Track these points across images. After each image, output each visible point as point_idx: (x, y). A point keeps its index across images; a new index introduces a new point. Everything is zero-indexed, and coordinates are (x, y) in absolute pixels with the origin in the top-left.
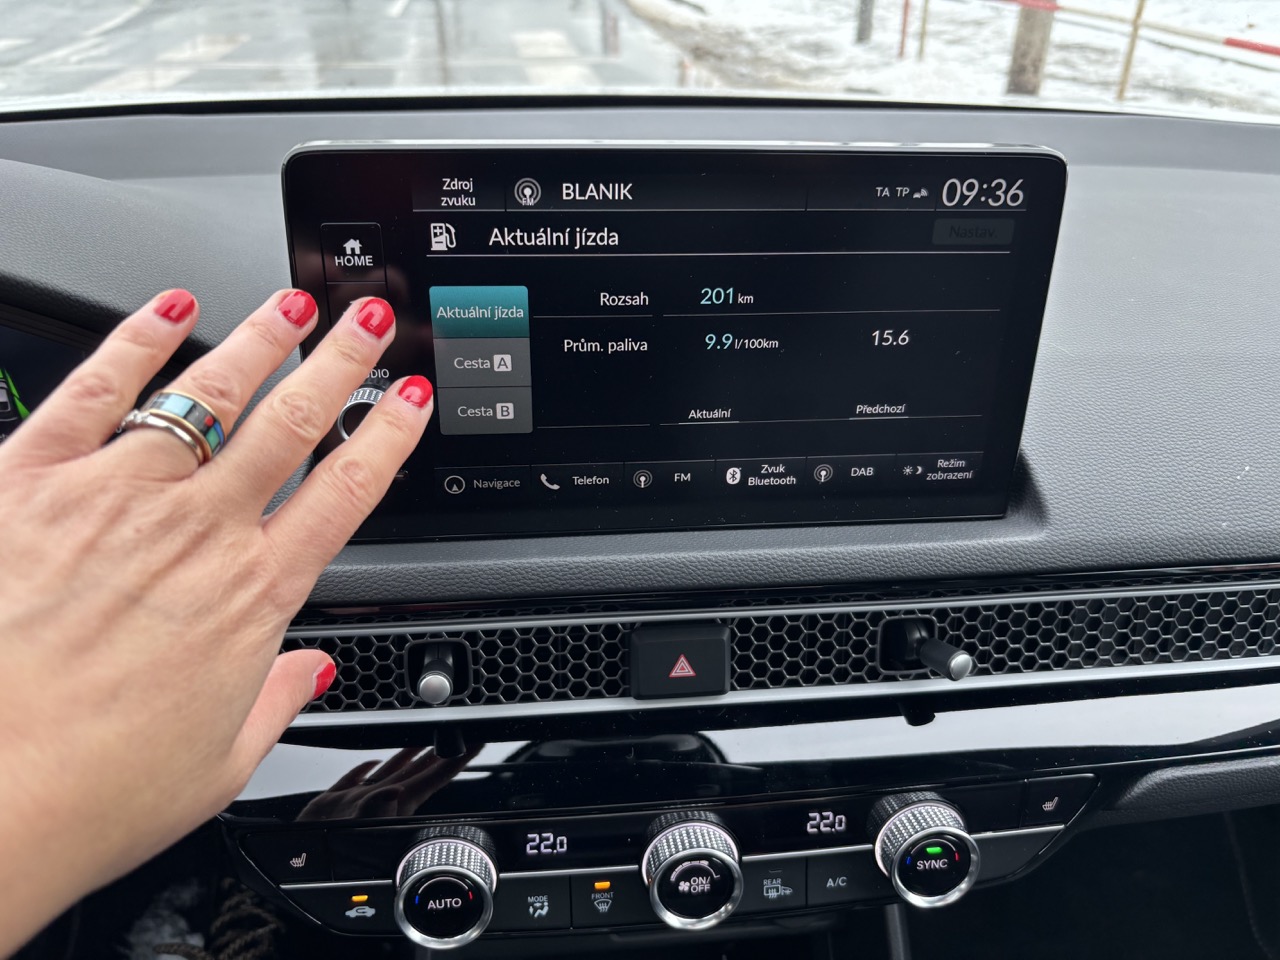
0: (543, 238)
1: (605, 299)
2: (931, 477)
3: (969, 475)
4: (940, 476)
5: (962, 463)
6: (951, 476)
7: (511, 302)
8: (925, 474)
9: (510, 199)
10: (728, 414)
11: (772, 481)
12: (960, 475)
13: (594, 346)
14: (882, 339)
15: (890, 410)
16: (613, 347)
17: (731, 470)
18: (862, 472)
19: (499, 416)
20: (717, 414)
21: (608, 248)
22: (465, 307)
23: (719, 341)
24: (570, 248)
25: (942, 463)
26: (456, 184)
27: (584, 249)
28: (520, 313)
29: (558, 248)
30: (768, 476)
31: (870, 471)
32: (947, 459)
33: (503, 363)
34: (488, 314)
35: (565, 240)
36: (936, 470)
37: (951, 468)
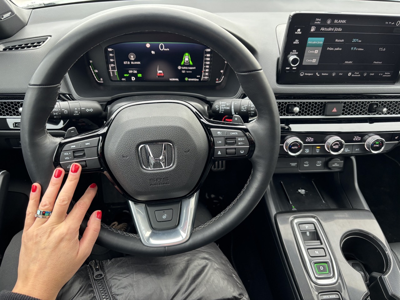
0: (330, 29)
1: (337, 40)
2: (384, 76)
3: (390, 76)
4: (385, 76)
5: (389, 73)
6: (387, 76)
7: (320, 41)
8: (382, 75)
9: (326, 22)
10: (352, 62)
11: (356, 75)
12: (388, 76)
13: (333, 49)
14: (381, 49)
15: (379, 63)
16: (336, 49)
17: (349, 73)
18: (372, 74)
19: (313, 62)
20: (350, 62)
21: (339, 31)
22: (313, 41)
23: (354, 49)
24: (333, 31)
25: (386, 73)
26: (318, 20)
27: (336, 31)
28: (322, 43)
29: (331, 31)
30: (355, 74)
31: (373, 74)
32: (387, 72)
33: (316, 52)
34: (316, 43)
35: (333, 30)
36: (385, 74)
37: (387, 74)
